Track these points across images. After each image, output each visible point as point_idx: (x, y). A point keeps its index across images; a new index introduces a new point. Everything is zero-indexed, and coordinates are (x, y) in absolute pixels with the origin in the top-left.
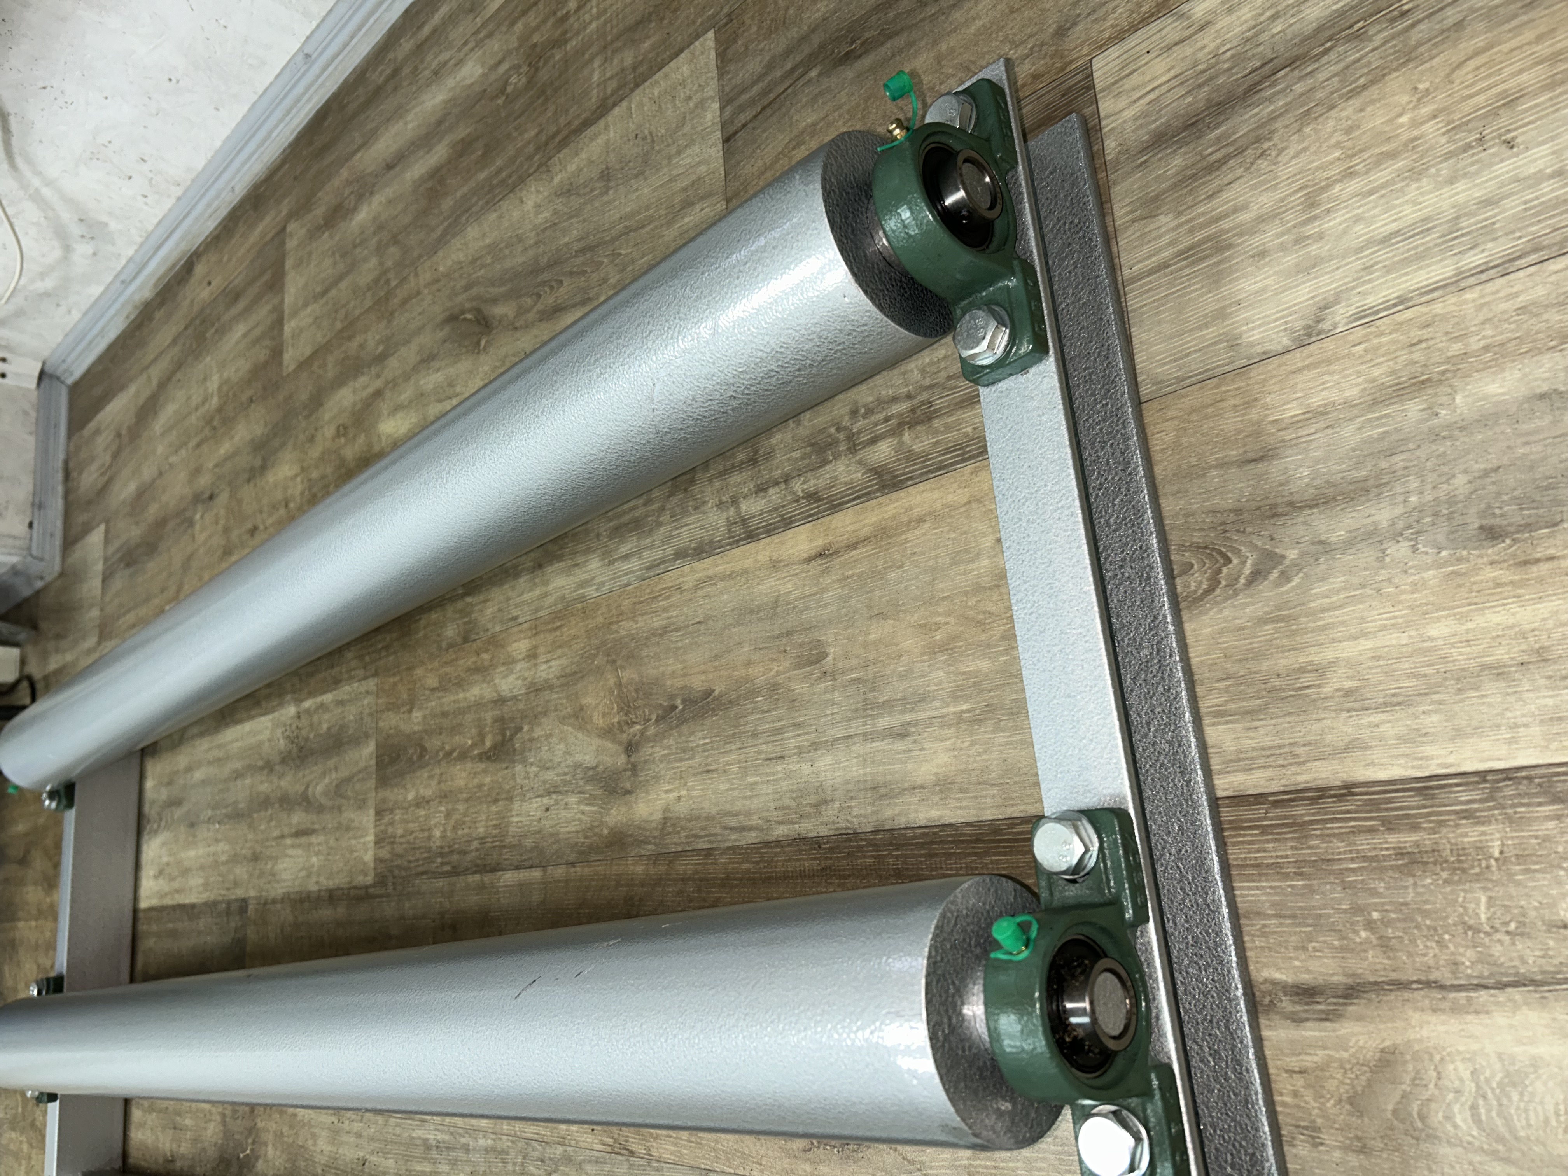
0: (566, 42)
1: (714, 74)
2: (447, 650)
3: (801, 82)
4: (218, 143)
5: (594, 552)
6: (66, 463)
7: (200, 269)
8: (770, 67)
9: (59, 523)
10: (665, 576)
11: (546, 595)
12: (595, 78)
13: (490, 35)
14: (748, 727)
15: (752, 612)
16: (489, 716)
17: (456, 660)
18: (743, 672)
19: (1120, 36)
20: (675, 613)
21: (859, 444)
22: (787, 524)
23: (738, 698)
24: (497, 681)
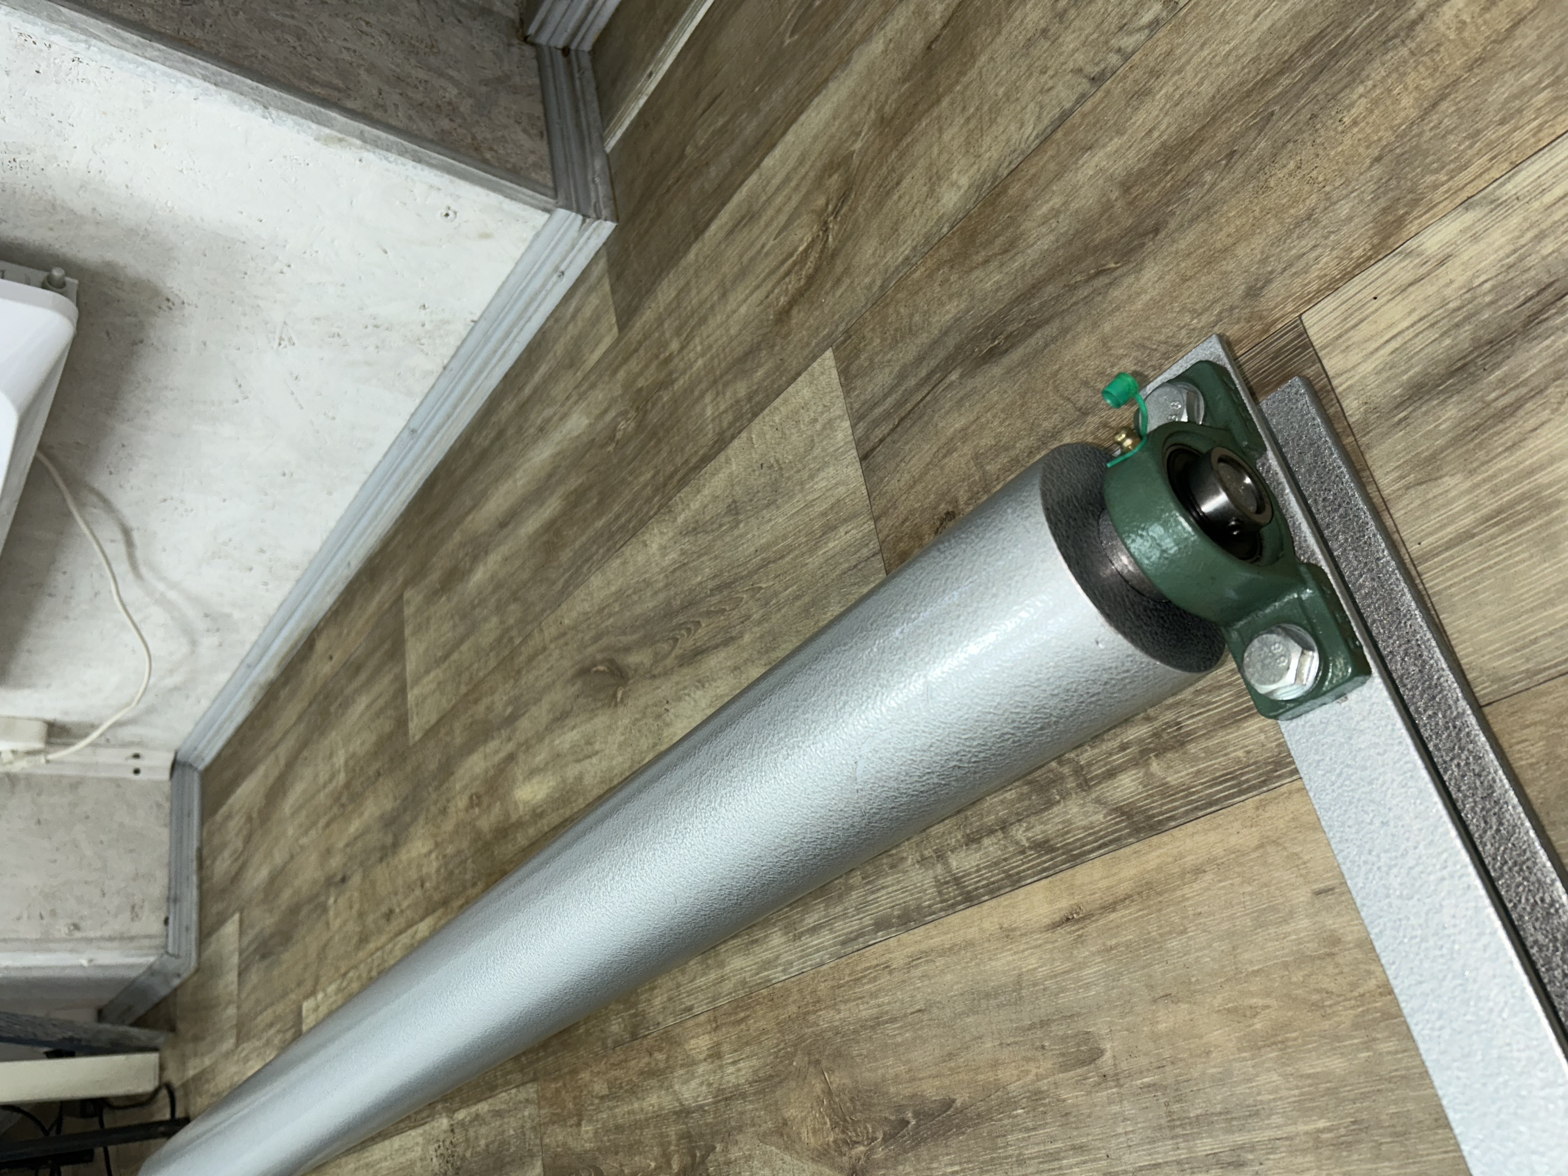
0: (673, 382)
1: (840, 392)
2: (614, 1049)
3: (941, 387)
4: (332, 524)
5: (774, 925)
6: (200, 850)
7: (321, 645)
8: (902, 376)
9: (195, 917)
10: (868, 952)
11: (722, 979)
12: (709, 412)
13: (593, 386)
14: (1010, 1151)
15: (987, 996)
16: (672, 1131)
17: (626, 1061)
18: (990, 1076)
19: (1332, 286)
20: (886, 999)
21: (1092, 779)
22: (1015, 881)
23: (989, 1110)
24: (677, 1087)
